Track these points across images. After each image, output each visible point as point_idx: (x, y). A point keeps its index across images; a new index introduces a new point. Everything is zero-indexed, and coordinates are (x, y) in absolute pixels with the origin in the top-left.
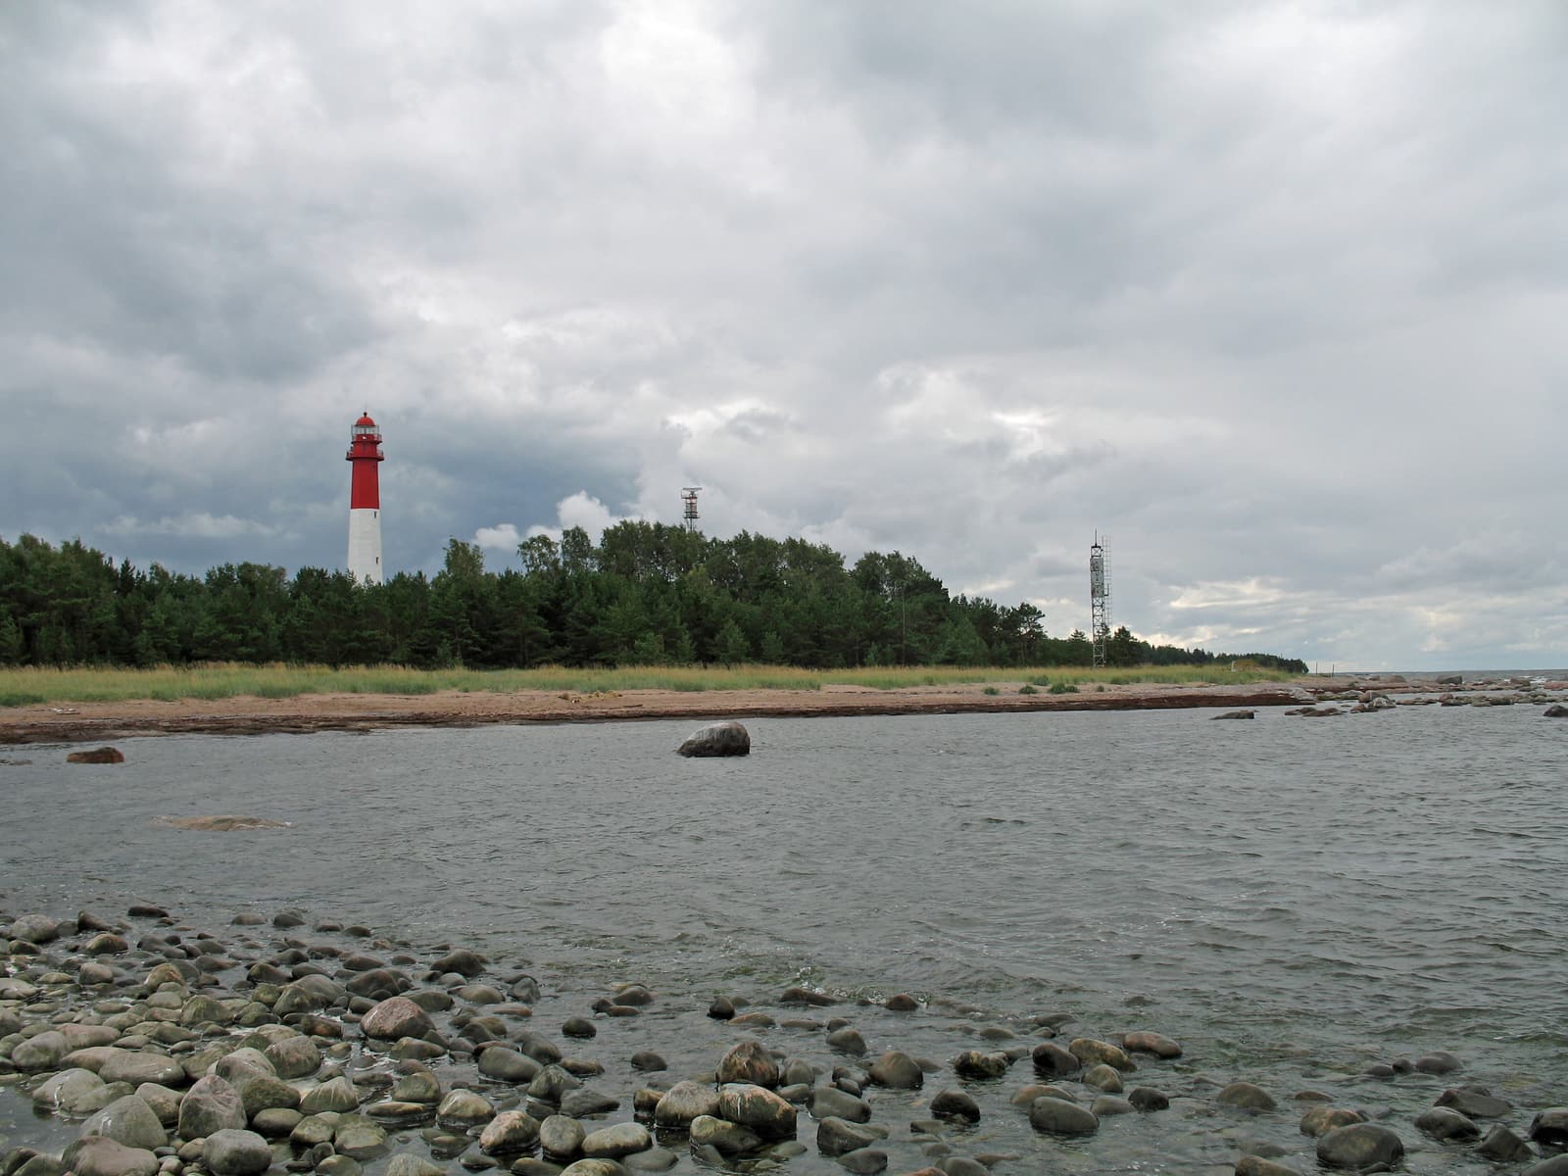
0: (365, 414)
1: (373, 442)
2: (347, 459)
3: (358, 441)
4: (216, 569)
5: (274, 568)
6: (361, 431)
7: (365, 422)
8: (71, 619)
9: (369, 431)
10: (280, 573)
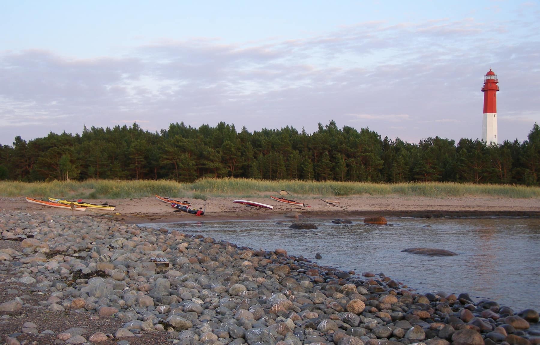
0: (491, 70)
1: (495, 82)
2: (482, 91)
3: (487, 82)
4: (423, 140)
5: (450, 140)
6: (489, 78)
7: (490, 73)
8: (366, 162)
9: (493, 78)
10: (452, 142)
